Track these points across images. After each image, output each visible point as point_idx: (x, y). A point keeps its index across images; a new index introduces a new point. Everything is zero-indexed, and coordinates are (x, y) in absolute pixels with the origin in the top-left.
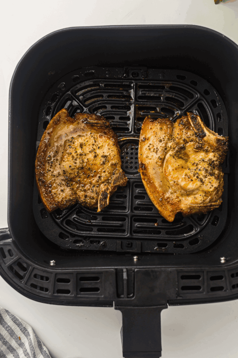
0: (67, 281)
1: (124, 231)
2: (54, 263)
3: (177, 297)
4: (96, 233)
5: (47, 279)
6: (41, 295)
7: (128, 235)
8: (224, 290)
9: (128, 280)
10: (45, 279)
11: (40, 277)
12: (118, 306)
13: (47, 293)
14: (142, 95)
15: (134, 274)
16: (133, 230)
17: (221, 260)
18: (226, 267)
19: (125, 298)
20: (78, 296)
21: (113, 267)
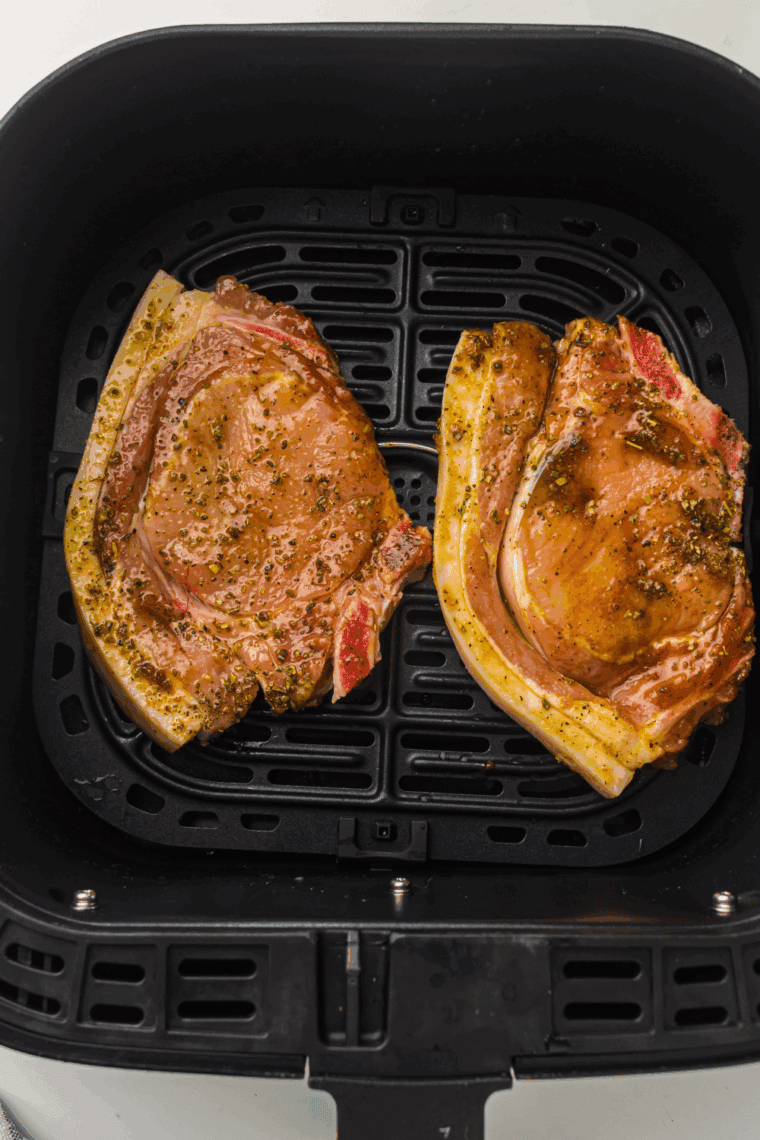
0: (133, 973)
1: (364, 782)
2: (89, 900)
3: (547, 1046)
4: (262, 788)
5: (57, 964)
6: (29, 1025)
7: (382, 796)
8: (725, 1023)
9: (362, 976)
10: (48, 962)
11: (30, 956)
12: (321, 1074)
13: (54, 1016)
14: (437, 289)
15: (388, 955)
16: (399, 776)
17: (716, 903)
18: (734, 935)
19: (352, 1044)
20: (171, 1032)
21: (309, 925)
